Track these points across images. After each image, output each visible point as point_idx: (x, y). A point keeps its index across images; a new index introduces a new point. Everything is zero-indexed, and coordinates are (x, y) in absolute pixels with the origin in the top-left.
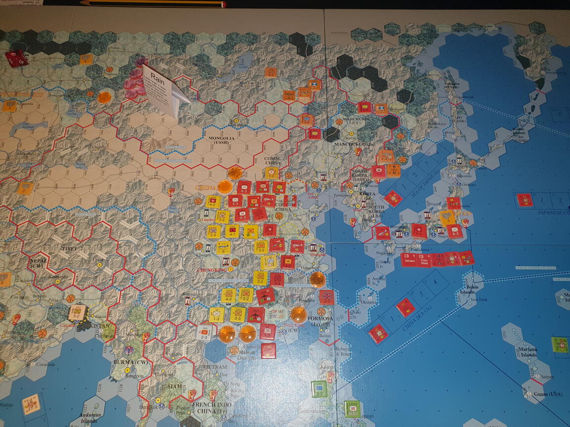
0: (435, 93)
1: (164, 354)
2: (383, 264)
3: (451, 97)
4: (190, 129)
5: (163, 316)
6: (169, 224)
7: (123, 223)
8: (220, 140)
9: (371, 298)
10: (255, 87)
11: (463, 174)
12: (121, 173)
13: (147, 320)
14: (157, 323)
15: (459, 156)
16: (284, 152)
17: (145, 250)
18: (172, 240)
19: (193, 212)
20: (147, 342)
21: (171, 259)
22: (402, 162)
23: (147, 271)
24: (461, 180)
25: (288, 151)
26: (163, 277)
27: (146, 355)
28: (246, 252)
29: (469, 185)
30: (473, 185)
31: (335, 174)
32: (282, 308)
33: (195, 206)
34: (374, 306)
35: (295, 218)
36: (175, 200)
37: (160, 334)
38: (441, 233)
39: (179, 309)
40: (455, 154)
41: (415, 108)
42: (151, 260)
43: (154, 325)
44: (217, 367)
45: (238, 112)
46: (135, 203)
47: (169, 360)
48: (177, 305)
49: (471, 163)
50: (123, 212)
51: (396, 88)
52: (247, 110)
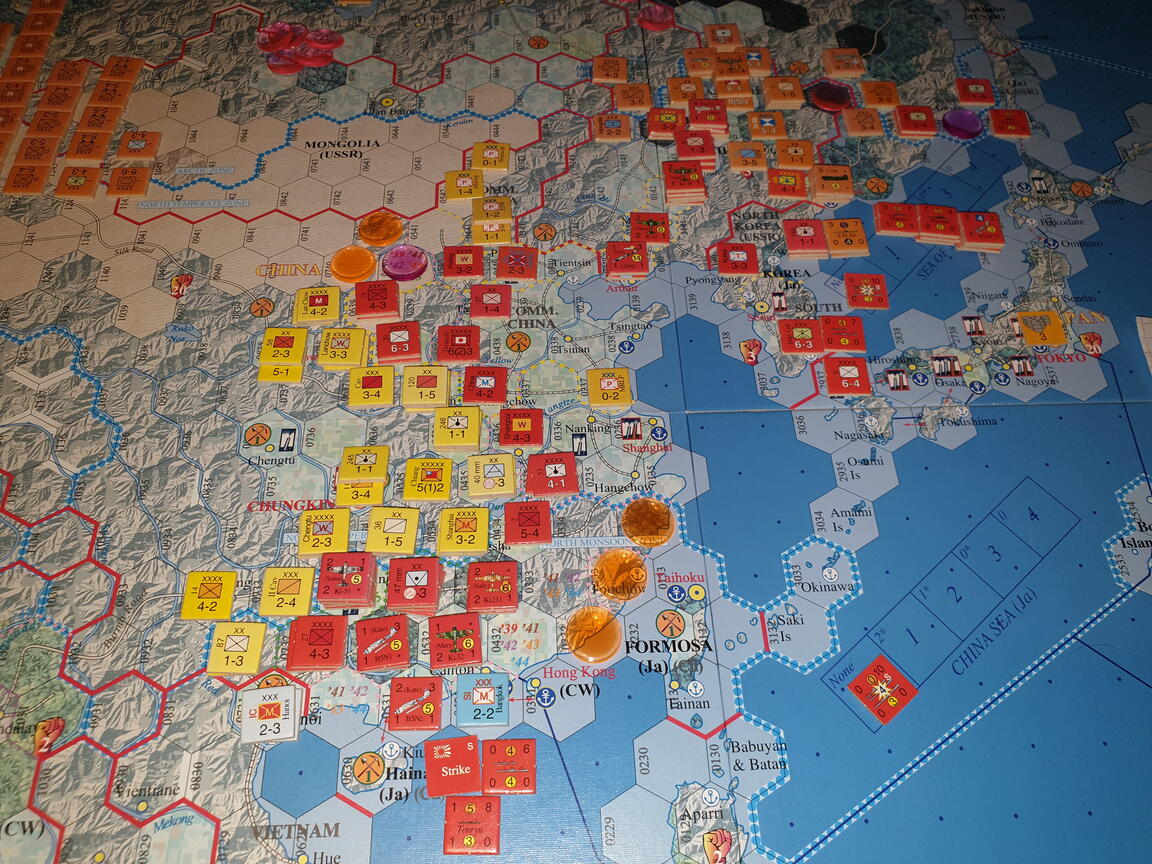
0: (942, 31)
1: (107, 794)
2: (860, 469)
3: (986, 39)
4: (252, 126)
5: (119, 658)
6: (166, 372)
7: (21, 375)
8: (337, 149)
9: (834, 572)
10: (442, 26)
11: (1056, 217)
12: (31, 239)
13: (62, 675)
14: (94, 684)
15: (1036, 173)
16: (526, 173)
17: (79, 453)
18: (172, 419)
19: (243, 337)
20: (49, 754)
21: (164, 474)
22: (875, 190)
23: (80, 514)
24: (1053, 233)
25: (540, 171)
26: (134, 530)
27: (40, 800)
28: (412, 449)
29: (1082, 244)
30: (1091, 245)
31: (683, 225)
32: (535, 615)
33: (250, 321)
34: (847, 597)
35: (568, 346)
36: (192, 307)
37: (102, 723)
38: (1023, 374)
39: (179, 634)
40: (1023, 169)
41: (892, 65)
42: (98, 481)
43: (85, 689)
44: (305, 832)
45: (394, 82)
46: (65, 317)
47: (126, 817)
48: (171, 621)
49: (1075, 190)
50: (21, 342)
51: (833, 22)
52: (419, 76)
